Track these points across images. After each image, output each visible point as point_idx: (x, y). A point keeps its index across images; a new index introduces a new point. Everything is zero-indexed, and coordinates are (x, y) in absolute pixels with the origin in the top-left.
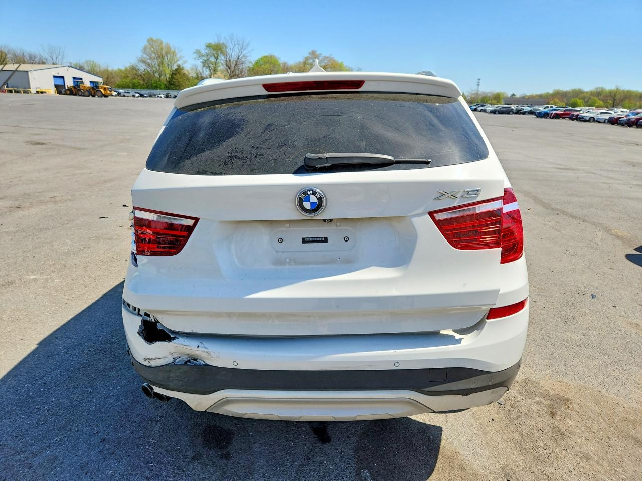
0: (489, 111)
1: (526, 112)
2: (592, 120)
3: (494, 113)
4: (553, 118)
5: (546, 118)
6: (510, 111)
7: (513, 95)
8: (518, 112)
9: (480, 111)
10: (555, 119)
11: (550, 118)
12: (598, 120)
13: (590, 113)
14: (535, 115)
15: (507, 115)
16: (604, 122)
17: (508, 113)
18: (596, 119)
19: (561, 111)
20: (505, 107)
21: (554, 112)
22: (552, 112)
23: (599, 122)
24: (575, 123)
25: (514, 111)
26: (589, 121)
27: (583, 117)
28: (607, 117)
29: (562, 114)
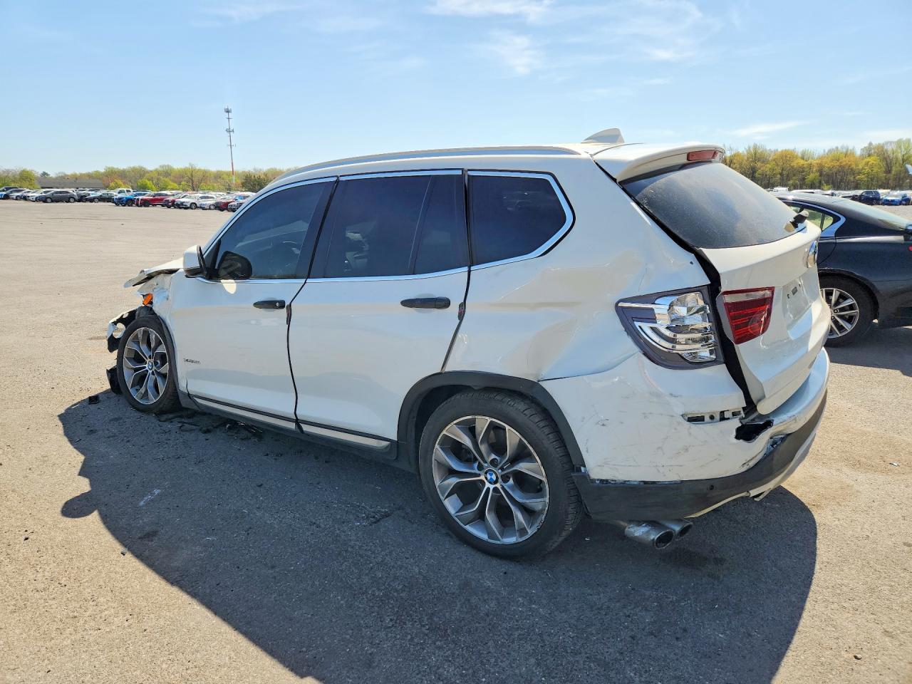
0: (34, 198)
1: (94, 198)
2: (194, 206)
3: (45, 201)
4: (141, 206)
5: (132, 206)
6: (69, 198)
7: (45, 174)
8: (82, 199)
9: (16, 199)
10: (145, 206)
11: (137, 205)
12: (203, 206)
13: (188, 198)
14: (114, 202)
15: (66, 204)
16: (210, 209)
17: (68, 201)
18: (198, 205)
19: (149, 196)
20: (61, 192)
21: (140, 197)
22: (137, 197)
23: (204, 209)
24: (173, 211)
25: (77, 198)
26: (190, 208)
27: (182, 203)
28: (211, 202)
29: (152, 200)
